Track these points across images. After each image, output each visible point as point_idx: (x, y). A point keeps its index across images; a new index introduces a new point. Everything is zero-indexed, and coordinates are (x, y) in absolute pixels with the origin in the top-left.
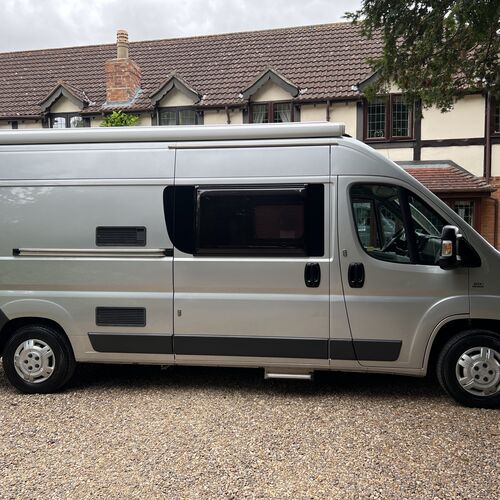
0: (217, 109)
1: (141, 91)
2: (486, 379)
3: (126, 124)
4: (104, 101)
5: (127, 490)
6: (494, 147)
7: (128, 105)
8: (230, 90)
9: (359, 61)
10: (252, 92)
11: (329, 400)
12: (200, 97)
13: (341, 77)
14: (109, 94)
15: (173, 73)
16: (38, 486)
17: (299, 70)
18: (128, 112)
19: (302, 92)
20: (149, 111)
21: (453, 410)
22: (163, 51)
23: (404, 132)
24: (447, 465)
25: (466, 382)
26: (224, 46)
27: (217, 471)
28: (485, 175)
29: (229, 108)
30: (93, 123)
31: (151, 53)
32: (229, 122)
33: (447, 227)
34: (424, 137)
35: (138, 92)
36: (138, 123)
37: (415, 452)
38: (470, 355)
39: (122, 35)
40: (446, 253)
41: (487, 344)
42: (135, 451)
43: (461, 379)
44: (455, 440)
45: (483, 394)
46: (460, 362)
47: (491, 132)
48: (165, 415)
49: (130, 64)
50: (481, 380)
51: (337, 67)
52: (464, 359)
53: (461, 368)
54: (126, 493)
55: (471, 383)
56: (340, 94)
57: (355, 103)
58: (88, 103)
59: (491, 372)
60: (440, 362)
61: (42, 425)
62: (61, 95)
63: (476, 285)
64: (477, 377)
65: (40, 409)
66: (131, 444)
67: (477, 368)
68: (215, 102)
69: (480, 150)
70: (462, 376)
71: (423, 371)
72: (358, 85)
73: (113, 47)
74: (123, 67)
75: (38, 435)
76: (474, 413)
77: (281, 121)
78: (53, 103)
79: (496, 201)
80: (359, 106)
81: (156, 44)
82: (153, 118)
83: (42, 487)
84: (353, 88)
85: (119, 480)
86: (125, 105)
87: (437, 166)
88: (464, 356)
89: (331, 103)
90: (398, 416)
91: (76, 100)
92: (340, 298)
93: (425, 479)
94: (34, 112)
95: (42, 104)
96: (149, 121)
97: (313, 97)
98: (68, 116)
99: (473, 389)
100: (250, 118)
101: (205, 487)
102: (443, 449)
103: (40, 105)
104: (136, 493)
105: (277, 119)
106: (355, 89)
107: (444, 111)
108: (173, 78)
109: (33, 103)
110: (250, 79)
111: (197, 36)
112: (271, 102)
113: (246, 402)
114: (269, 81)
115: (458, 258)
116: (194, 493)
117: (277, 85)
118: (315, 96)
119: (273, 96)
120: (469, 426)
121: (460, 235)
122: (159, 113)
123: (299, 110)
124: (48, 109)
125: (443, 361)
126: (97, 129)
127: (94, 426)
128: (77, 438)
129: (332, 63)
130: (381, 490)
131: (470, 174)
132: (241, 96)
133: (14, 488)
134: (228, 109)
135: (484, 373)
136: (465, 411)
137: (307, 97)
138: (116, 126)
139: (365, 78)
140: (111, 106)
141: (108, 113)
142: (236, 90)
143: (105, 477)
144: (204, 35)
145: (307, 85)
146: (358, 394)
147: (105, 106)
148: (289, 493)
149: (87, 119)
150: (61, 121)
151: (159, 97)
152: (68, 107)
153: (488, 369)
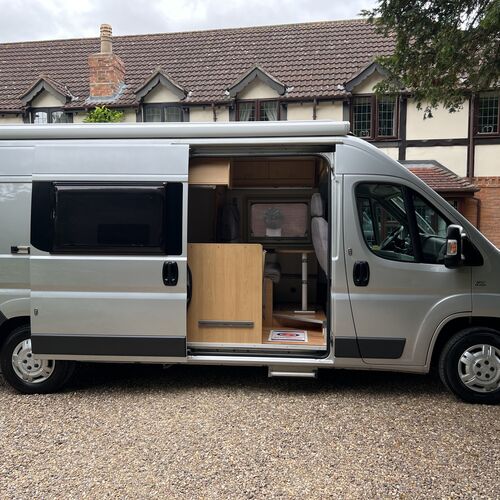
0: (203, 106)
1: (125, 86)
2: (487, 376)
3: (110, 120)
4: (87, 96)
5: (144, 490)
6: (477, 147)
7: (113, 100)
8: (216, 87)
9: (345, 60)
10: (238, 89)
11: (333, 398)
12: (186, 93)
13: (327, 76)
14: (92, 89)
15: (158, 69)
16: (53, 488)
17: (285, 68)
18: (112, 107)
19: (289, 90)
20: (134, 107)
21: (455, 406)
22: (147, 47)
23: (390, 132)
24: (458, 461)
25: (468, 378)
26: (209, 42)
27: (231, 470)
28: (468, 176)
29: (216, 105)
30: (76, 119)
31: (134, 49)
32: (215, 119)
33: (451, 226)
34: (409, 137)
35: (122, 88)
36: (122, 120)
37: (425, 448)
38: (471, 352)
39: (106, 29)
40: (452, 253)
41: (489, 341)
42: (145, 450)
43: (462, 376)
44: (462, 435)
45: (484, 391)
46: (462, 359)
47: (475, 134)
48: (172, 414)
49: (114, 58)
50: (483, 376)
51: (323, 66)
52: (466, 357)
53: (463, 365)
54: (144, 493)
55: (473, 380)
56: (326, 93)
57: (341, 102)
58: (71, 98)
59: (492, 369)
60: (443, 359)
61: (46, 426)
62: (43, 89)
63: (479, 283)
64: (479, 374)
65: (42, 410)
66: (141, 444)
67: (478, 365)
68: (201, 99)
69: (463, 150)
70: (464, 373)
71: (426, 368)
72: (344, 85)
73: (96, 41)
74: (108, 62)
75: (43, 436)
76: (476, 409)
77: (267, 120)
78: (34, 97)
79: (479, 201)
80: (345, 105)
81: (139, 39)
82: (138, 114)
83: (56, 488)
84: (339, 87)
85: (135, 481)
86: (110, 101)
87: (421, 166)
88: (466, 353)
89: (318, 102)
90: (403, 413)
91: (58, 94)
92: (345, 296)
93: (438, 474)
94: (13, 106)
95: (23, 97)
96: (134, 117)
97: (300, 95)
98: (49, 111)
99: (475, 386)
100: (236, 116)
101: (223, 487)
102: (452, 445)
103: (21, 98)
104: (154, 493)
105: (263, 117)
106: (342, 88)
107: (452, 110)
108: (159, 74)
109: (13, 97)
110: (236, 76)
111: (181, 31)
112: (258, 100)
113: (250, 400)
114: (256, 79)
115: (462, 257)
116: (212, 492)
117: (264, 82)
118: (302, 95)
119: (259, 94)
120: (473, 422)
121: (463, 235)
122: (143, 109)
123: (285, 109)
124: (29, 103)
125: (446, 358)
126: (79, 125)
127: (101, 426)
128: (84, 439)
129: (318, 62)
130: (398, 487)
131: (453, 174)
132: (227, 93)
133: (27, 490)
134: (214, 106)
135: (485, 370)
136: (468, 407)
137: (294, 95)
138: (100, 122)
139: (351, 77)
140: (94, 101)
141: (91, 108)
142: (222, 87)
143: (119, 478)
144: (188, 31)
145: (294, 83)
146: (361, 392)
147: (88, 101)
148: (307, 491)
149: (69, 114)
150: (43, 115)
151: (144, 93)
152: (50, 102)
153: (489, 366)
